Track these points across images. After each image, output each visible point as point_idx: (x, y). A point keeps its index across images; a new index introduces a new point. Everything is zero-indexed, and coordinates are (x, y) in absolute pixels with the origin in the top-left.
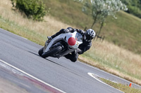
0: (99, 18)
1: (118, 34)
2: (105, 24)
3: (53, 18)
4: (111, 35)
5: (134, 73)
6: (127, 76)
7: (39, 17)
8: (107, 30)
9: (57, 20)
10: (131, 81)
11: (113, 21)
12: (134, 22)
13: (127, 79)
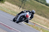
0: (24, 2)
1: (30, 7)
2: (26, 4)
3: (8, 2)
4: (28, 8)
5: (36, 21)
6: (34, 22)
7: (3, 2)
8: (27, 6)
9: (9, 3)
10: (35, 24)
11: (28, 3)
12: (36, 3)
13: (34, 23)
